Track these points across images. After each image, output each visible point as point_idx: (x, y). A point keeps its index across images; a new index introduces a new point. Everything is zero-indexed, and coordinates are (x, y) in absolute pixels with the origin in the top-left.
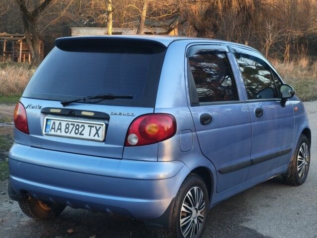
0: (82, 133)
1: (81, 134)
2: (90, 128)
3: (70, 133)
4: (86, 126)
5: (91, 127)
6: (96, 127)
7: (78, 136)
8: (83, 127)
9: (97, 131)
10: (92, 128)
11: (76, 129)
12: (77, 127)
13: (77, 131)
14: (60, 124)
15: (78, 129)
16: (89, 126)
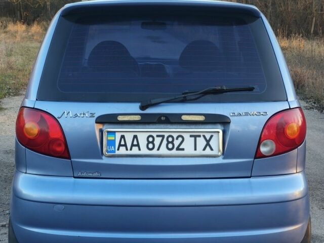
0: (181, 147)
1: (178, 149)
2: (193, 139)
3: (158, 149)
4: (186, 136)
5: (195, 137)
6: (204, 136)
7: (174, 152)
8: (180, 139)
9: (208, 142)
10: (198, 138)
11: (168, 142)
12: (170, 139)
13: (170, 146)
14: (135, 137)
15: (172, 142)
16: (191, 136)
